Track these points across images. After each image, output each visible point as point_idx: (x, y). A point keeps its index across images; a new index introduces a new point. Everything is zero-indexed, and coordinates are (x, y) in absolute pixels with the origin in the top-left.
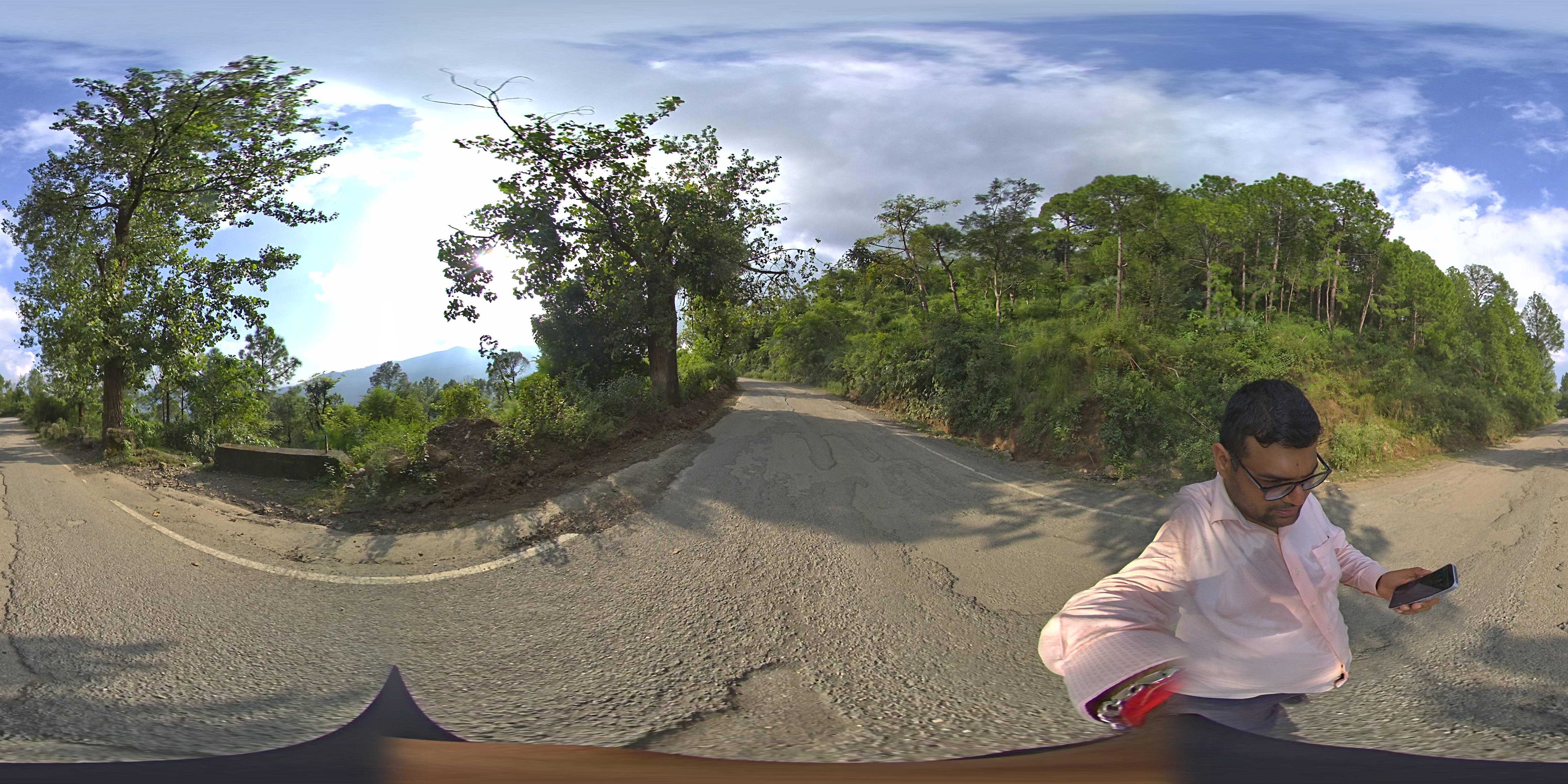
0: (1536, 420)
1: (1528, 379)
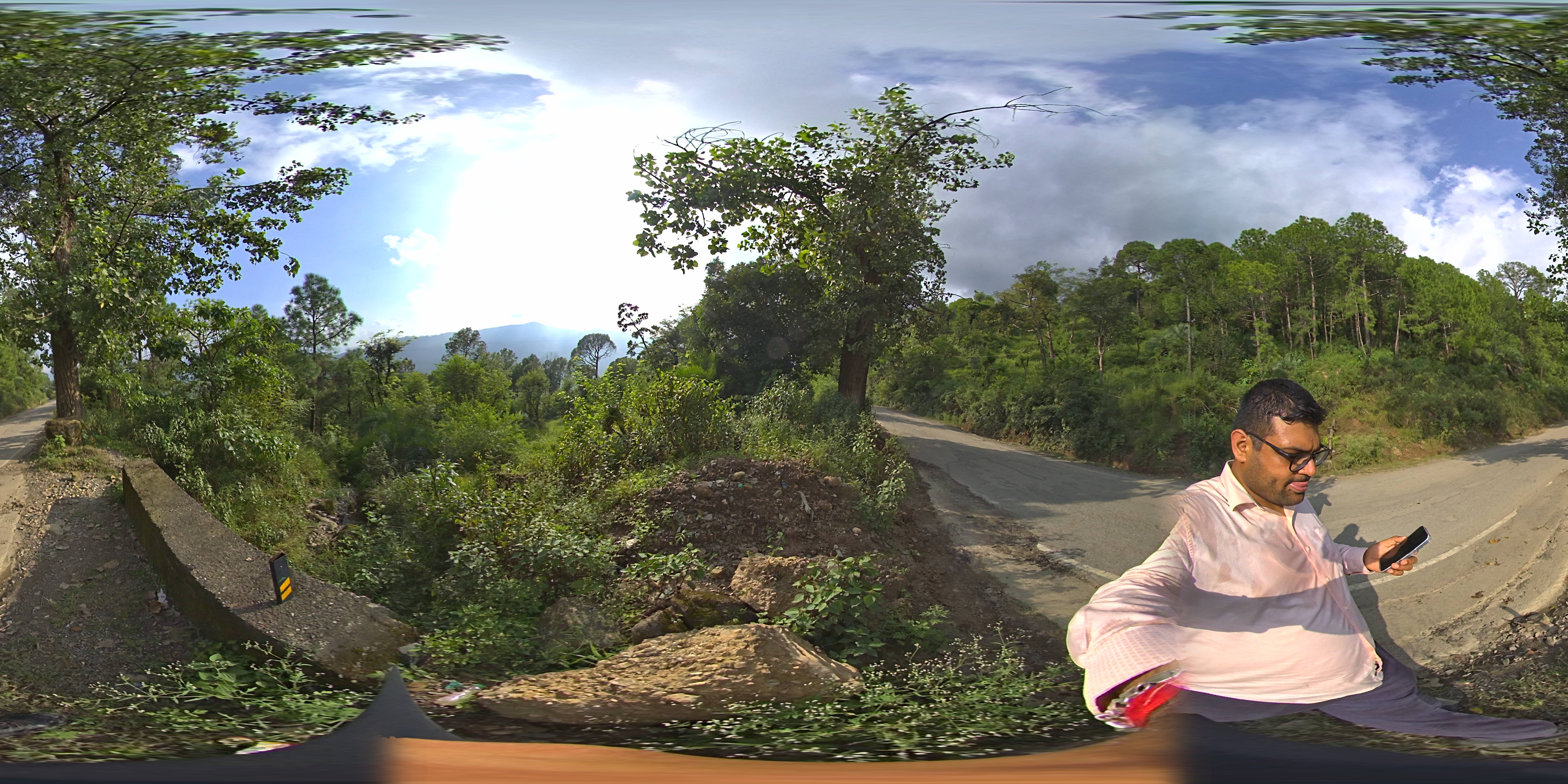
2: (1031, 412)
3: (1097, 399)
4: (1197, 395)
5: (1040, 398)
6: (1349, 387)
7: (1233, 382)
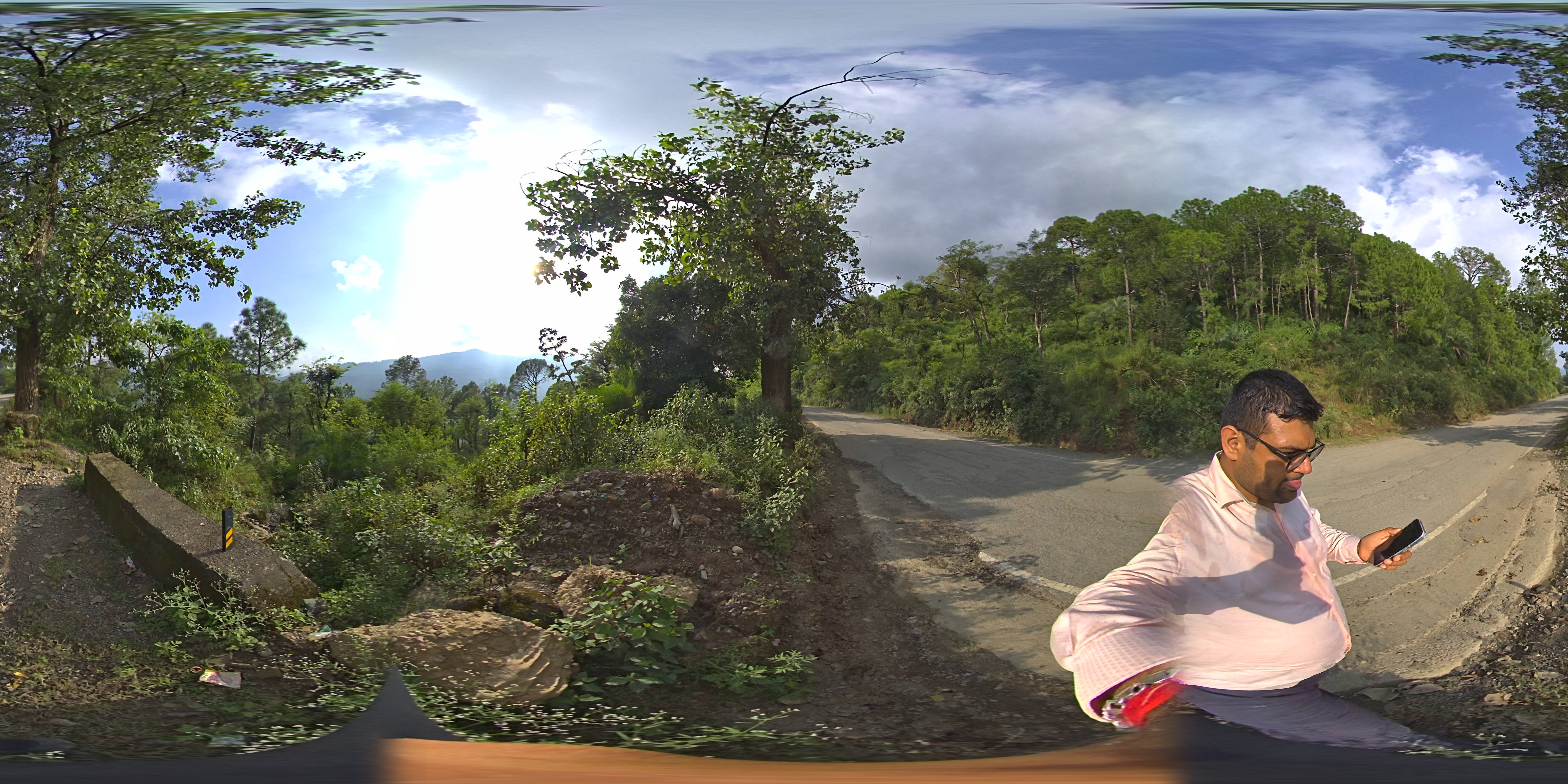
0: (1527, 398)
1: (1519, 357)
2: (970, 396)
3: (1037, 377)
4: (1142, 367)
5: (978, 381)
6: (1299, 360)
7: (1179, 353)
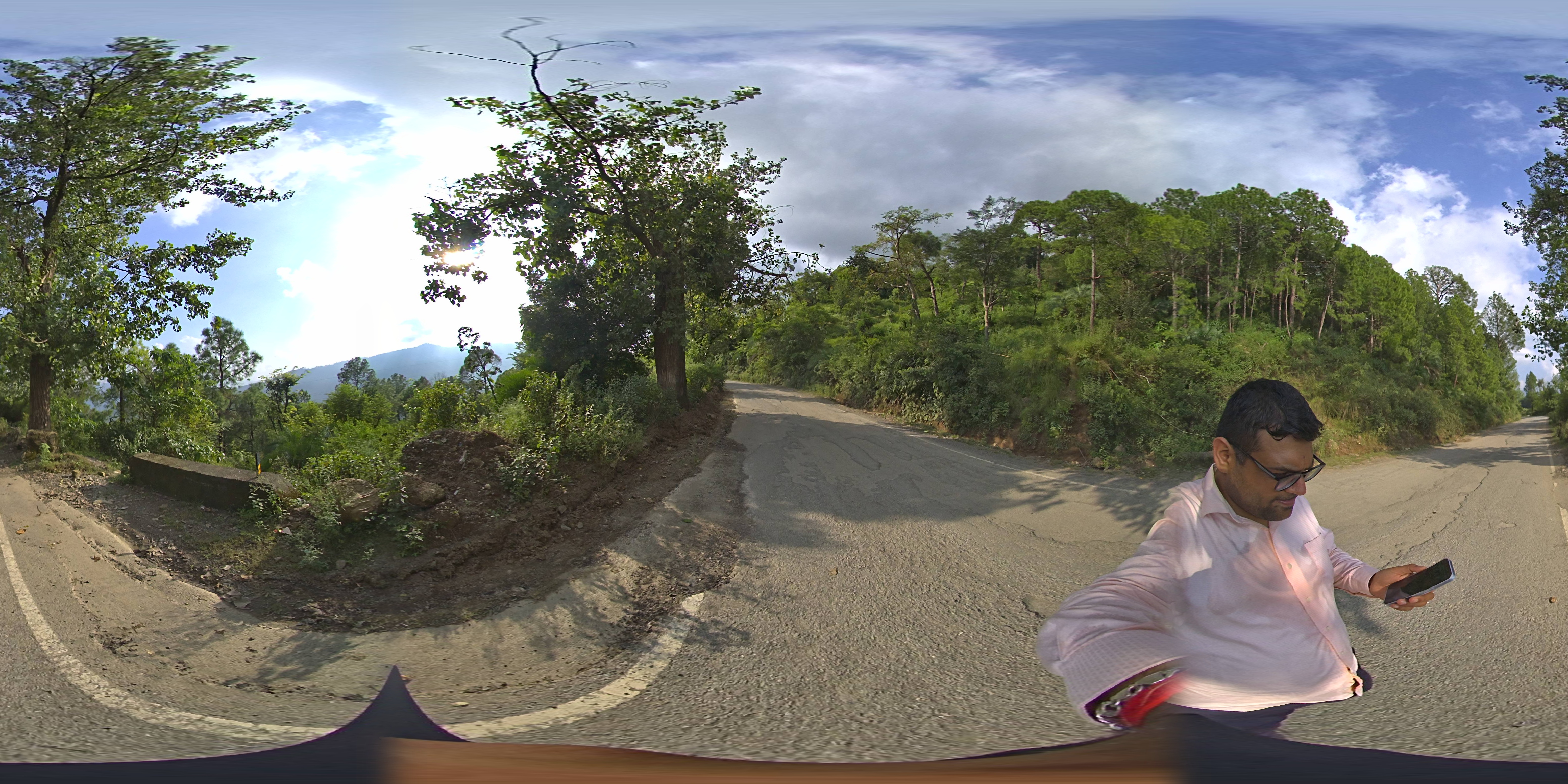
0: (1496, 420)
1: (1487, 378)
4: (1101, 356)
5: (910, 360)
7: (1144, 346)
